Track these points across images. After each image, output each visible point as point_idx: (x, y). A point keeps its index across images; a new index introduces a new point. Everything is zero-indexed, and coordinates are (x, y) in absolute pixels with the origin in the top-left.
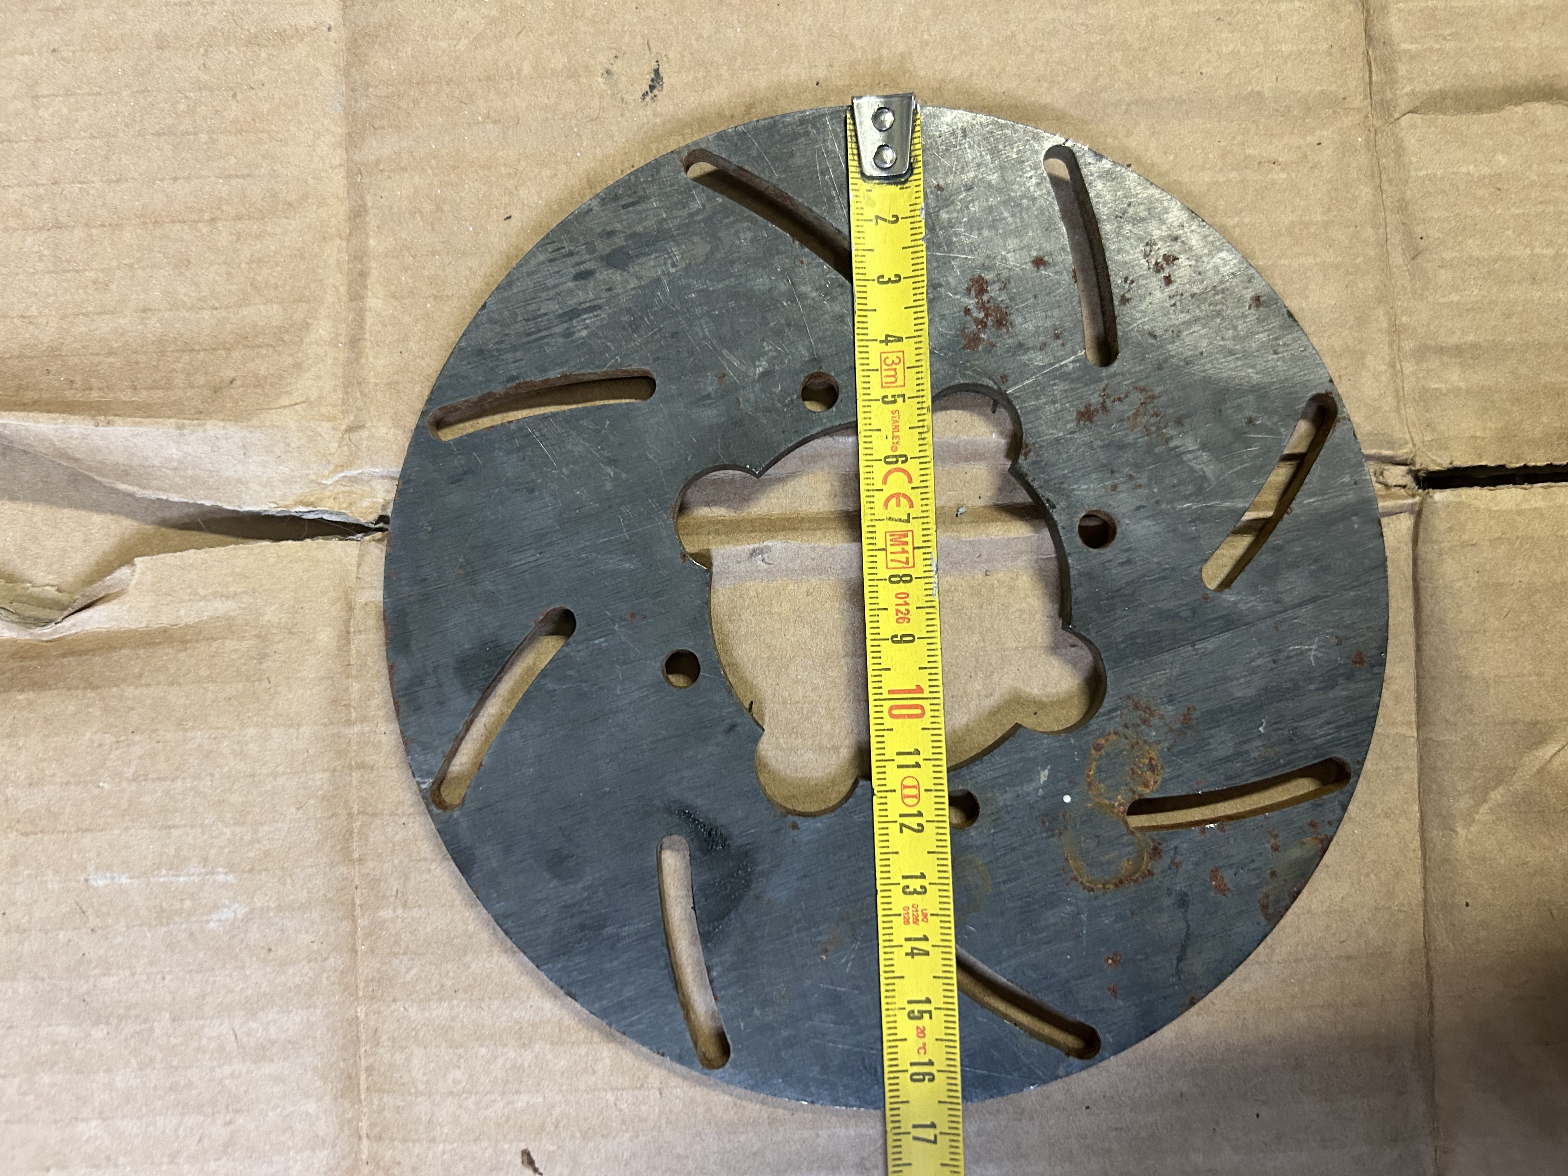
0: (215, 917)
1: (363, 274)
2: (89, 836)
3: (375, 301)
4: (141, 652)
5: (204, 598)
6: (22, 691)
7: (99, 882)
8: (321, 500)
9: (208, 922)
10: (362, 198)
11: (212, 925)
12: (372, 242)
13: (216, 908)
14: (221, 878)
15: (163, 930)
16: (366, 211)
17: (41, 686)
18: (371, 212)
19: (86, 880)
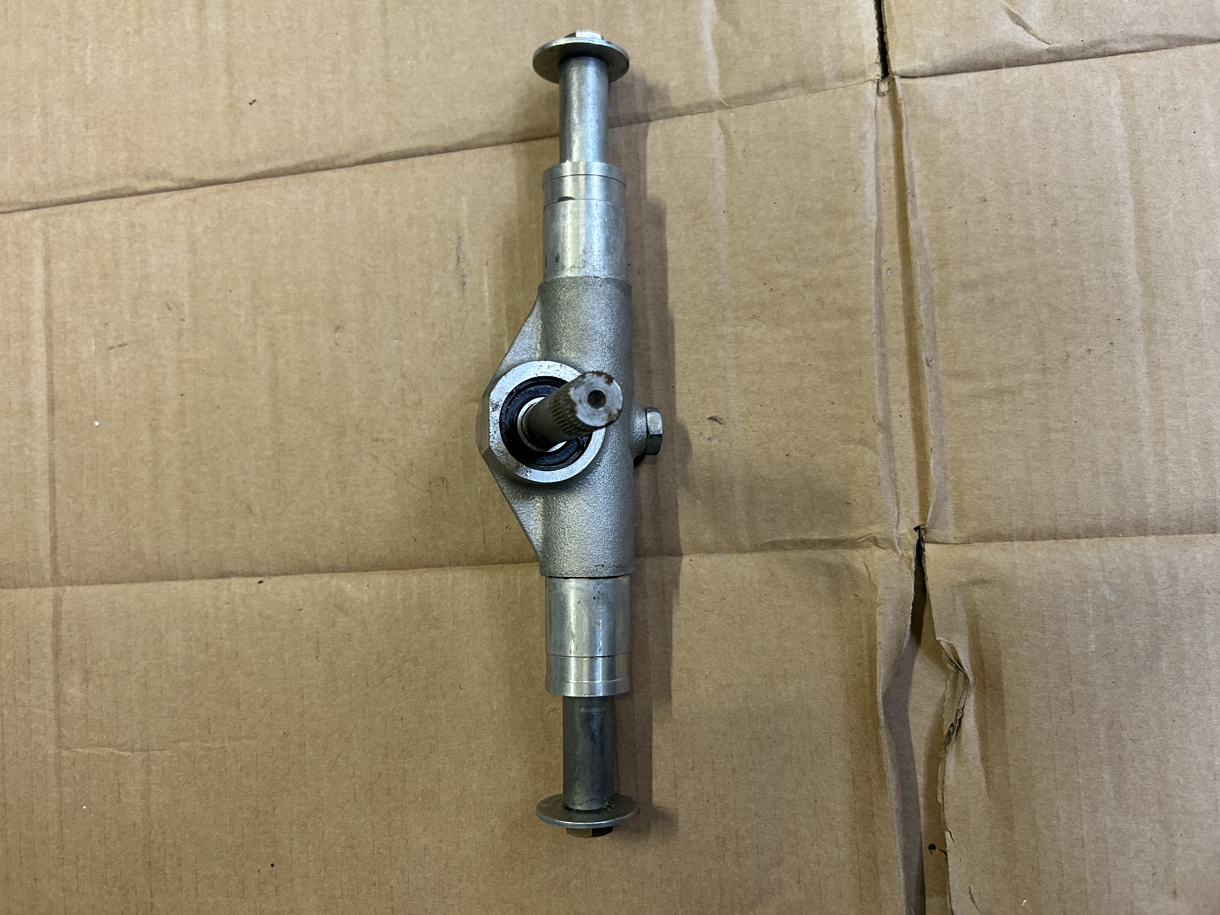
0: (1108, 597)
1: (803, 541)
2: (1071, 652)
3: (816, 535)
4: (982, 635)
5: (955, 609)
6: (1002, 684)
7: (1093, 647)
8: (908, 556)
9: (1111, 601)
10: (767, 543)
11: (1112, 599)
12: (788, 538)
13: (1104, 597)
14: (1090, 595)
15: (1115, 620)
16: (773, 542)
17: (999, 676)
18: (774, 539)
19: (1092, 652)
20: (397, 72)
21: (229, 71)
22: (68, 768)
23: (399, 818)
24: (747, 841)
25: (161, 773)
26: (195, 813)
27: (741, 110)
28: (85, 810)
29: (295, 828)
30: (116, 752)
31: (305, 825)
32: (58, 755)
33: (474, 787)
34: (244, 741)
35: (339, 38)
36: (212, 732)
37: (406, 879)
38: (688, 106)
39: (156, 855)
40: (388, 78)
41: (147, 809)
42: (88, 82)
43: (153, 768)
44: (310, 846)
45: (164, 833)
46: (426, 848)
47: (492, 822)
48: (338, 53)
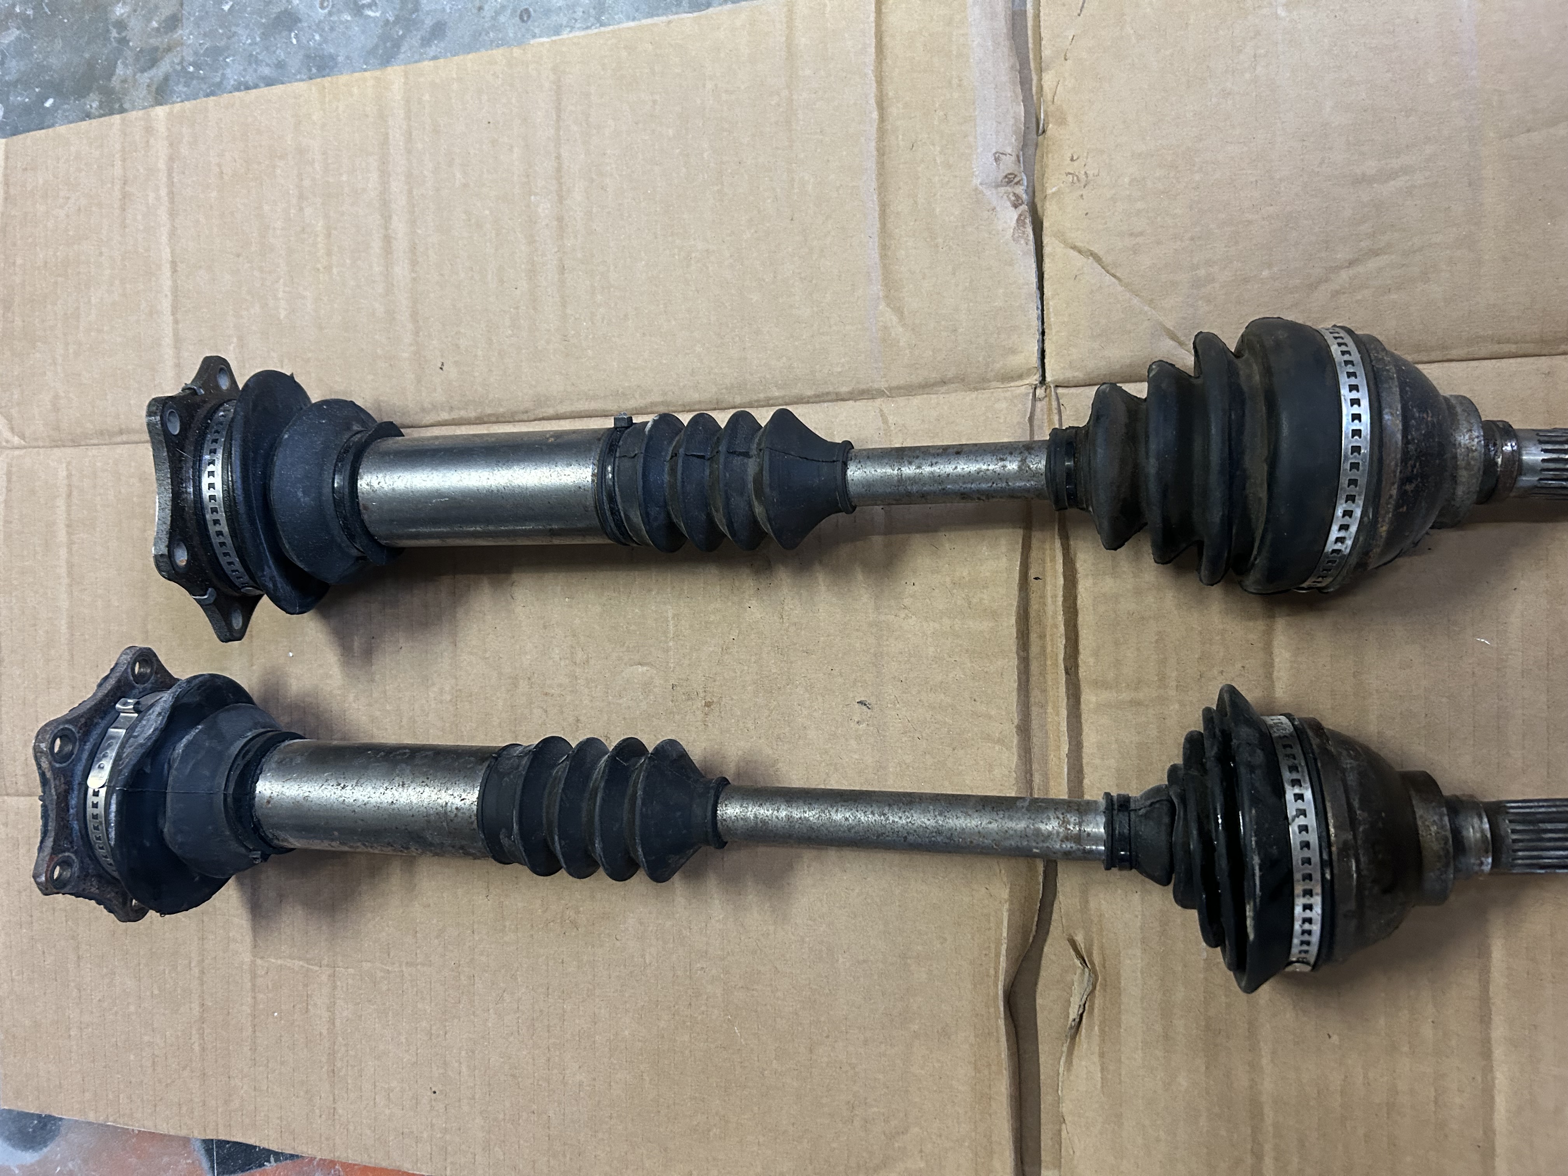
17: (1116, 982)
20: (573, 332)
21: (414, 316)
22: (261, 976)
23: (558, 1053)
24: (875, 1109)
25: (344, 989)
26: (375, 1029)
27: (901, 401)
28: (276, 1017)
29: (463, 1053)
30: (306, 965)
31: (473, 1052)
32: (253, 962)
33: (627, 1033)
34: (419, 967)
35: (518, 292)
36: (392, 955)
37: (562, 1111)
38: (851, 393)
39: (339, 1064)
40: (565, 338)
41: (332, 1021)
42: (282, 317)
43: (339, 983)
44: (477, 1071)
45: (345, 1045)
46: (581, 1084)
47: (642, 1068)
48: (517, 308)
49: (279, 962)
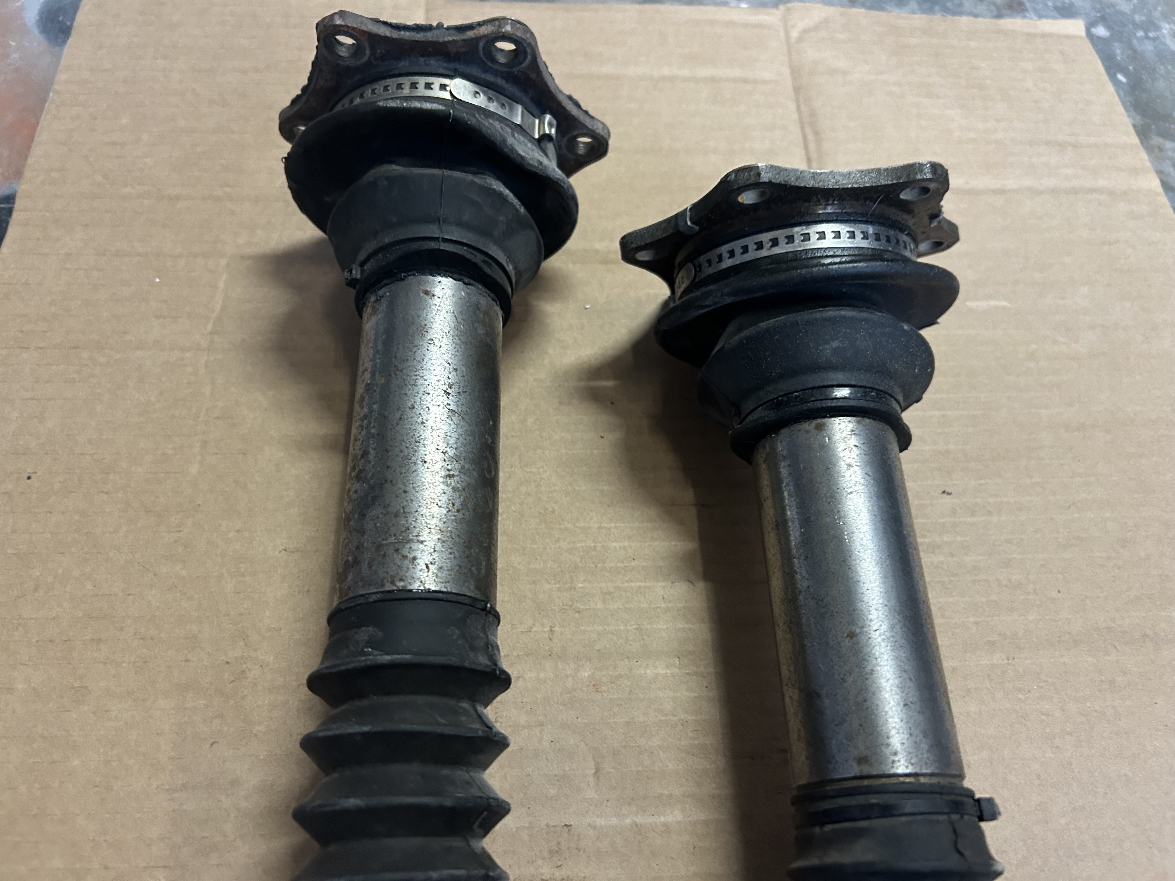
49: (221, 285)
